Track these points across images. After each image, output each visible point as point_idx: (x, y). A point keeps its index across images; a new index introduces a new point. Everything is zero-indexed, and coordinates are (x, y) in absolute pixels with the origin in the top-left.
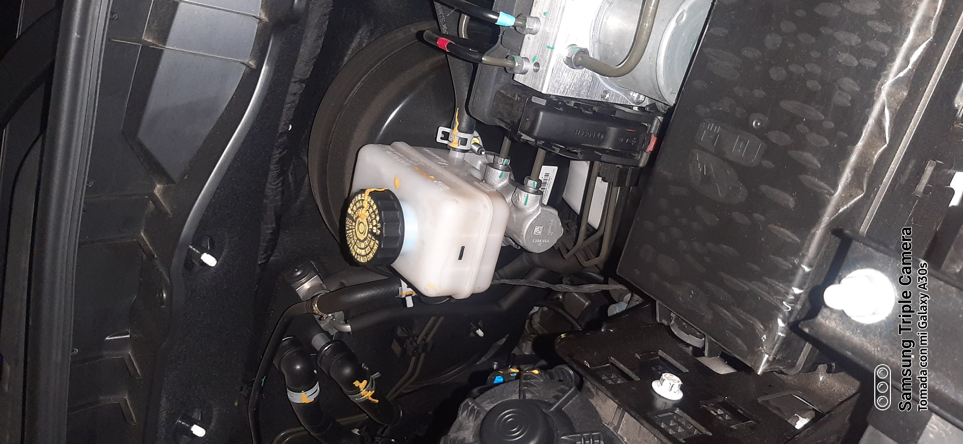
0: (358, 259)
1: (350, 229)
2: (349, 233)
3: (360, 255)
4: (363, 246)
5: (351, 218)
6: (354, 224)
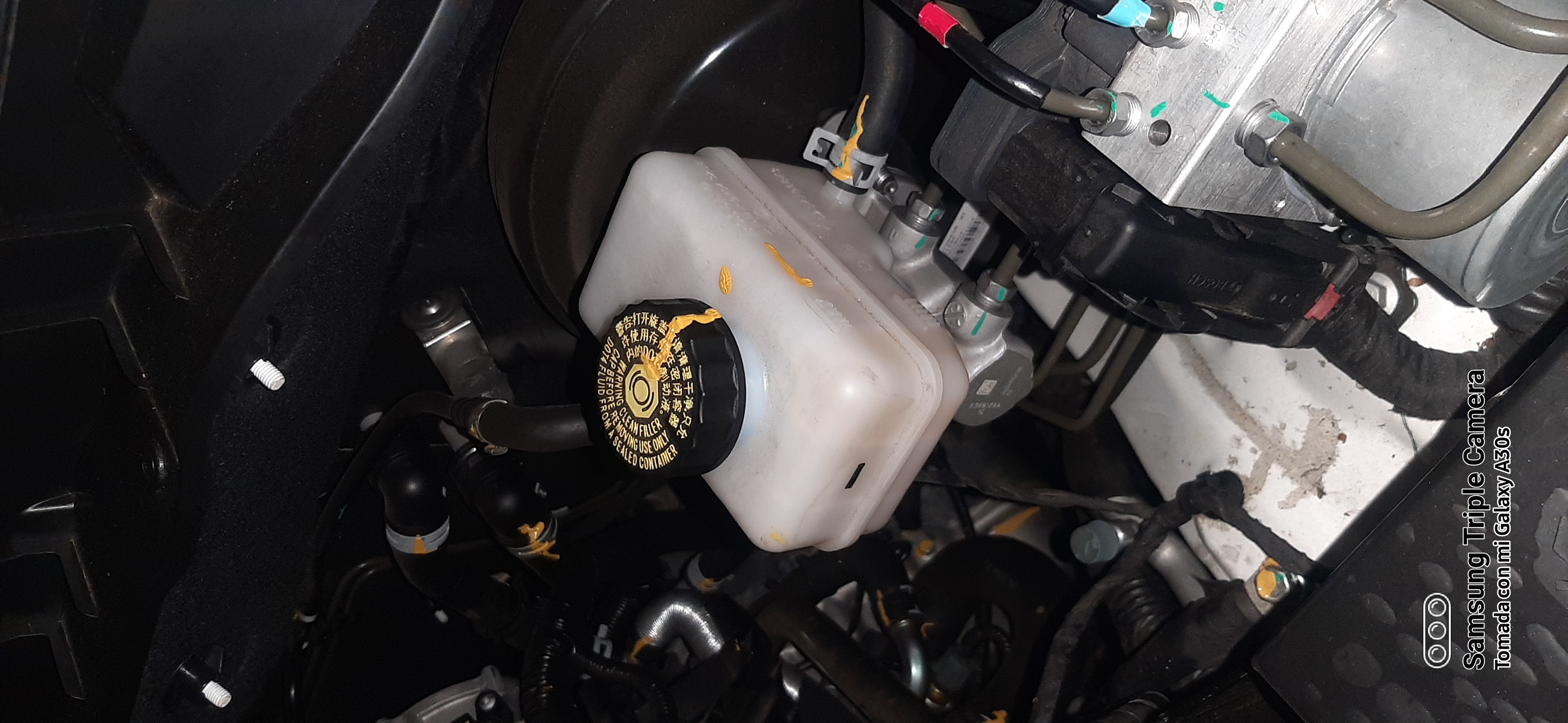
0: (630, 459)
1: (609, 388)
2: (608, 398)
6: (620, 377)
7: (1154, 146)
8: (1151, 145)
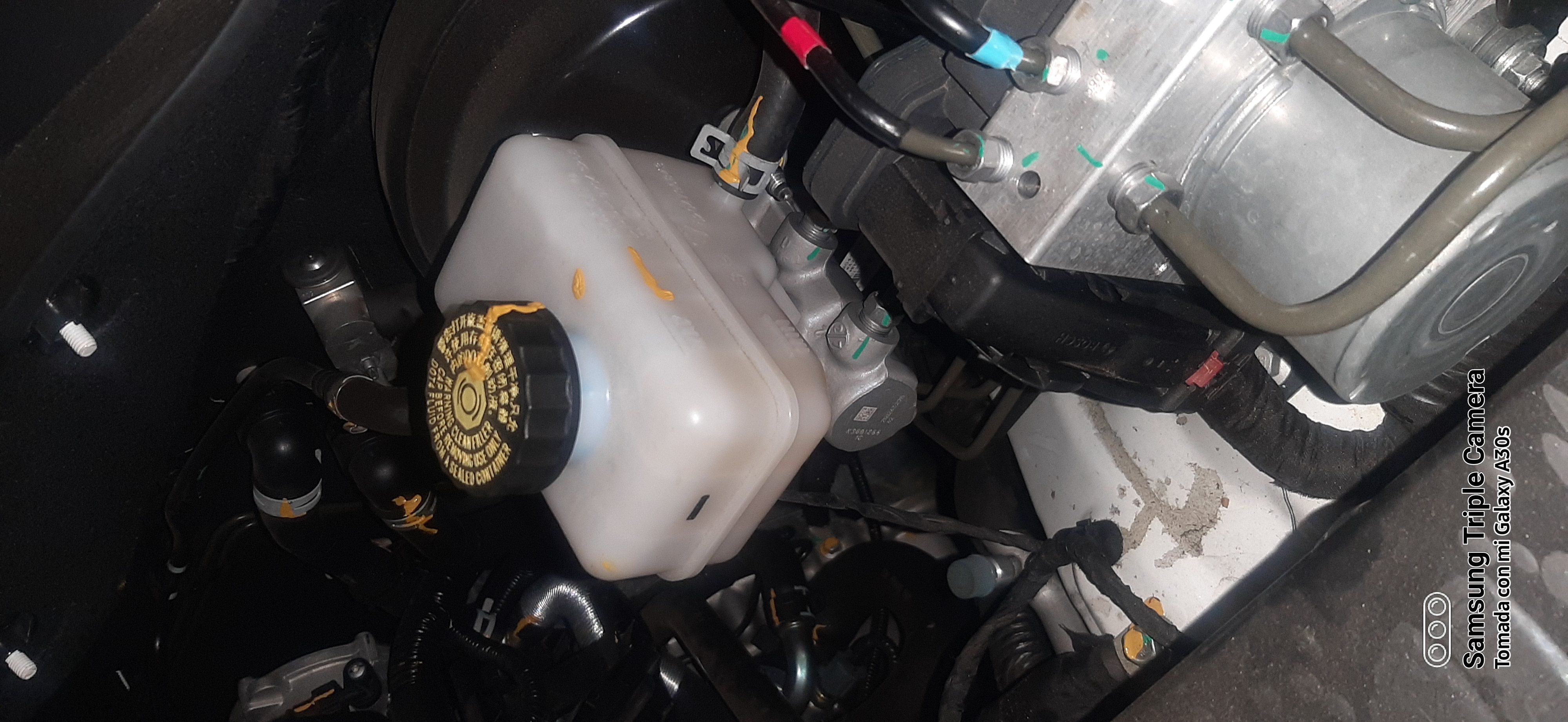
0: (451, 471)
1: (436, 390)
2: (436, 400)
3: (456, 462)
4: (467, 443)
5: (446, 366)
6: (449, 381)
7: (1020, 198)
8: (1019, 196)
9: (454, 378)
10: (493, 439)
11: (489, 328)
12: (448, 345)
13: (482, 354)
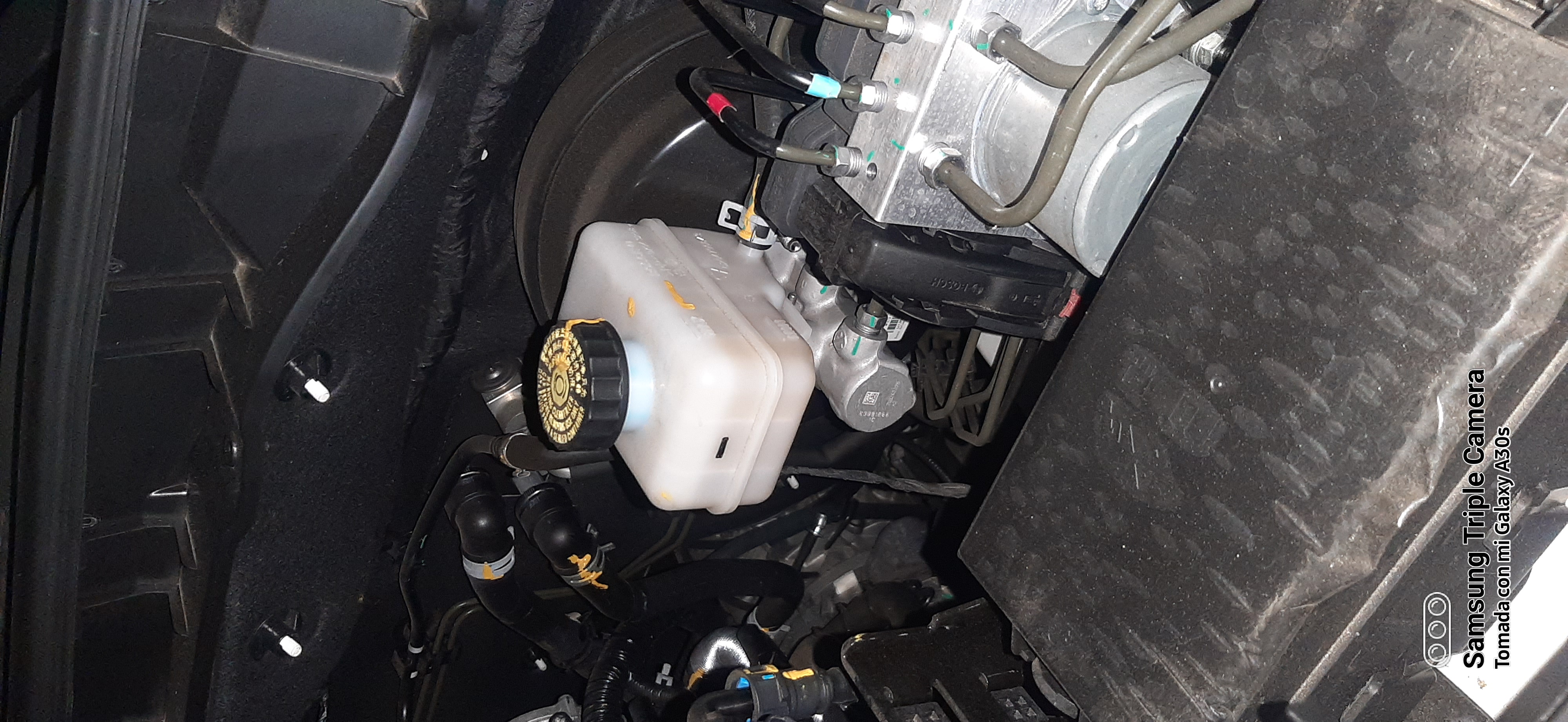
0: (555, 438)
1: (543, 388)
2: (543, 394)
3: (557, 431)
4: (561, 416)
5: (545, 369)
6: (549, 378)
8: (868, 180)
9: (551, 376)
10: (574, 407)
11: (567, 334)
12: (547, 355)
13: (564, 353)
